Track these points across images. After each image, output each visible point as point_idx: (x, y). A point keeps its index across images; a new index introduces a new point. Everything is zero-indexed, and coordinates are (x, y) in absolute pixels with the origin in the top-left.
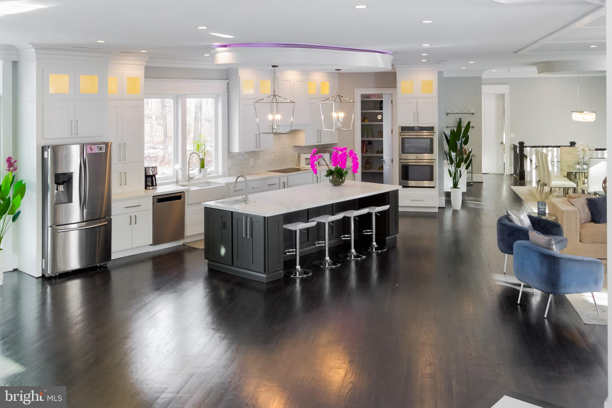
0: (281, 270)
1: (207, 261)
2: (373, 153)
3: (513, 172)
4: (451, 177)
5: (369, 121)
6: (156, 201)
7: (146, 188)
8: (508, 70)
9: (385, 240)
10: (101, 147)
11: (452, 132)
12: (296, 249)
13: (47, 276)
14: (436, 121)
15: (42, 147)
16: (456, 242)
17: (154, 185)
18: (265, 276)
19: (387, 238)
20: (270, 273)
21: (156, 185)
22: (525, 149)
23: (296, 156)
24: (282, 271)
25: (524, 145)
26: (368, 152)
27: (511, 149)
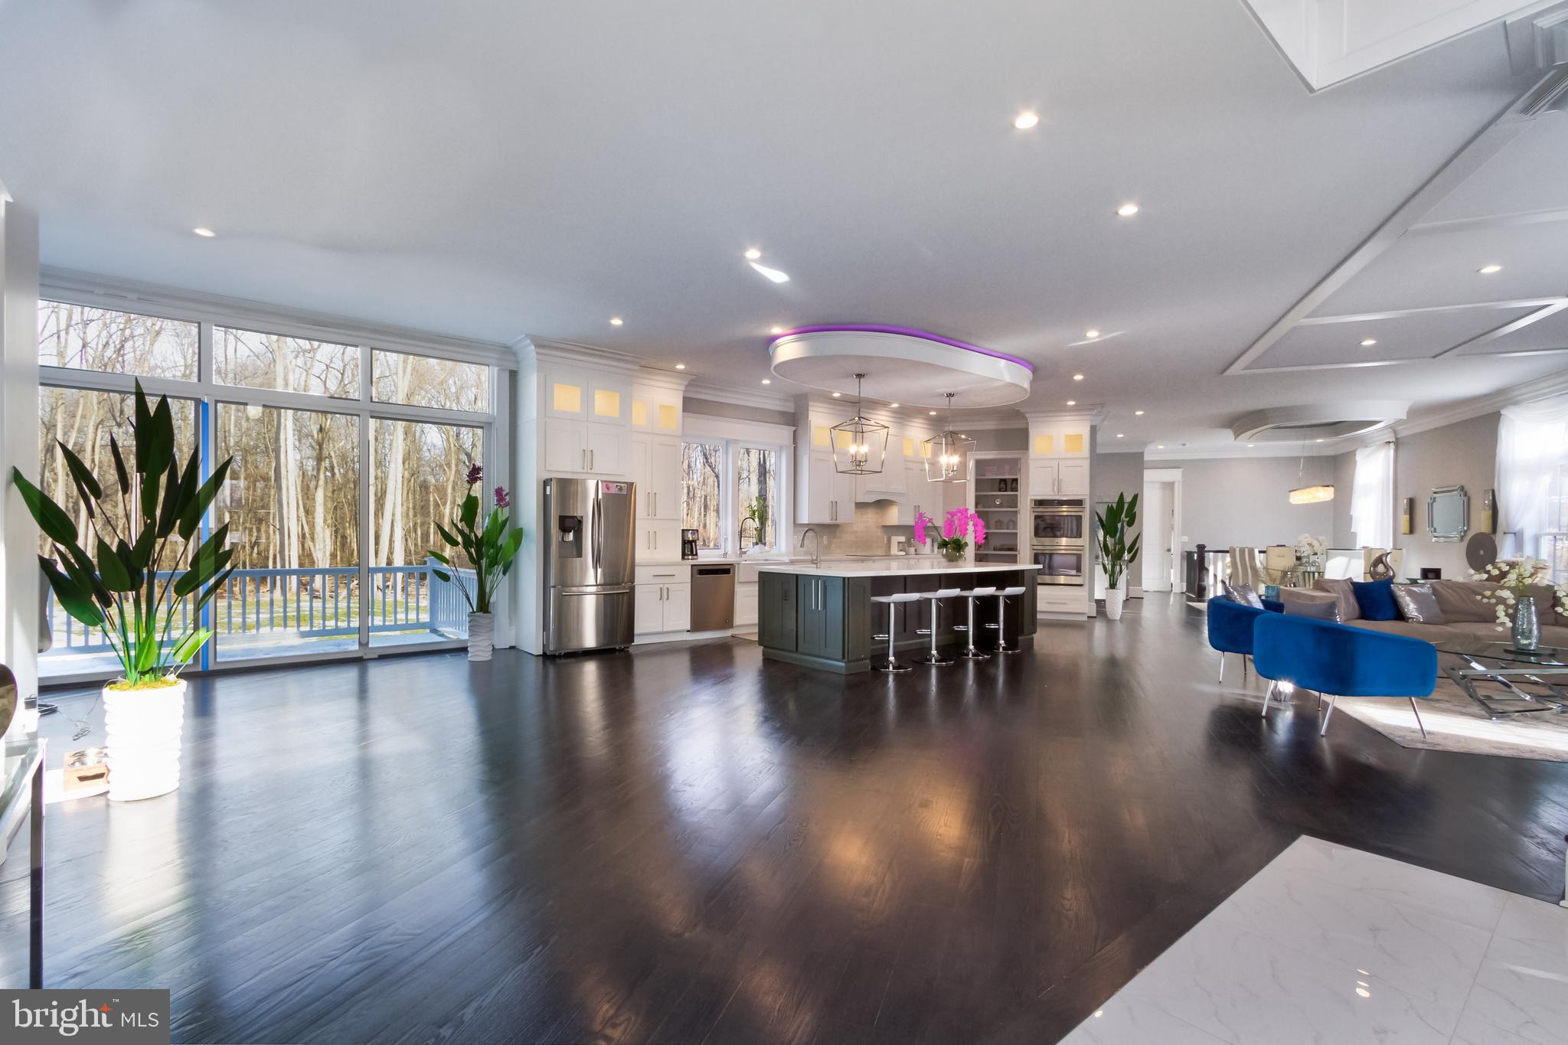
0: (866, 659)
1: (762, 647)
2: (989, 550)
3: (1185, 590)
4: (1106, 573)
5: (984, 507)
6: (695, 571)
7: (683, 558)
8: (1184, 445)
9: (1017, 641)
10: (621, 487)
11: (1110, 510)
12: (889, 634)
13: (548, 653)
14: (1087, 491)
15: (544, 482)
16: (1112, 662)
17: (694, 553)
18: (843, 664)
19: (1019, 638)
20: (851, 661)
21: (696, 554)
22: (1206, 554)
23: (886, 540)
24: (868, 661)
25: (1206, 549)
26: (982, 549)
27: (1182, 557)
